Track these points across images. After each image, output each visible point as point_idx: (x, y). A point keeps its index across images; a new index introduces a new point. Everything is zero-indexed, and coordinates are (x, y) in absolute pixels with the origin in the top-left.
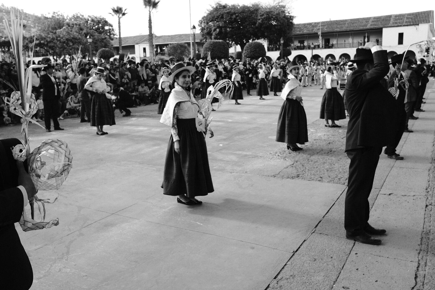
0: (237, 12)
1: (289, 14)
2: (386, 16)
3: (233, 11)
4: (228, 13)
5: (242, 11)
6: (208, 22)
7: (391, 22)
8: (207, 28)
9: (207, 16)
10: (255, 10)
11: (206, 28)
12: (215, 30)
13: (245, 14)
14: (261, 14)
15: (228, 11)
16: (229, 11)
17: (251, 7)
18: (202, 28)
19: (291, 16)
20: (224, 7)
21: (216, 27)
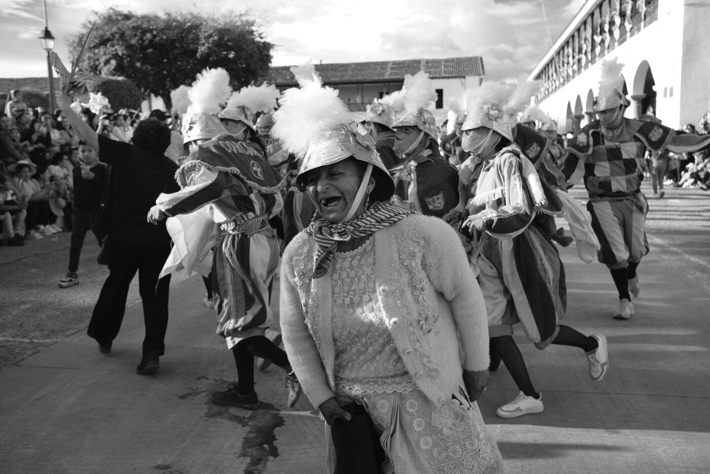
1: (262, 38)
2: (411, 61)
4: (135, 28)
5: (165, 26)
12: (107, 62)
13: (171, 32)
14: (206, 34)
15: (135, 24)
16: (138, 24)
19: (265, 43)
20: (127, 17)
21: (110, 57)
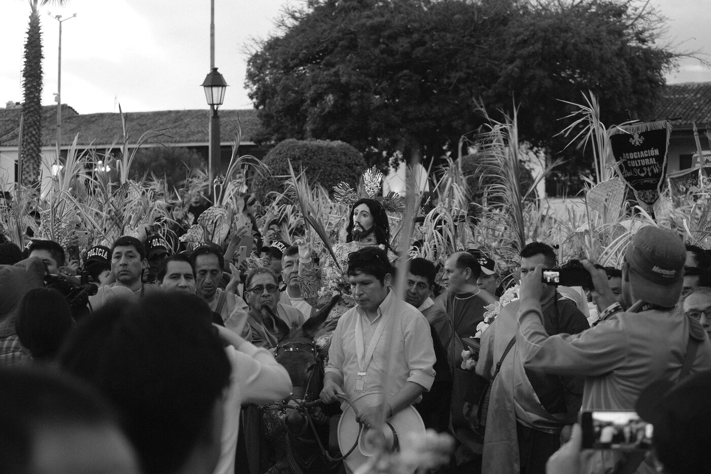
0: (416, 25)
1: (643, 41)
3: (397, 21)
4: (376, 29)
5: (437, 24)
6: (292, 64)
8: (286, 89)
9: (287, 37)
10: (492, 21)
11: (278, 88)
12: (318, 98)
13: (448, 35)
14: (519, 38)
15: (378, 19)
16: (384, 19)
17: (479, 9)
18: (265, 86)
19: (648, 52)
21: (325, 86)
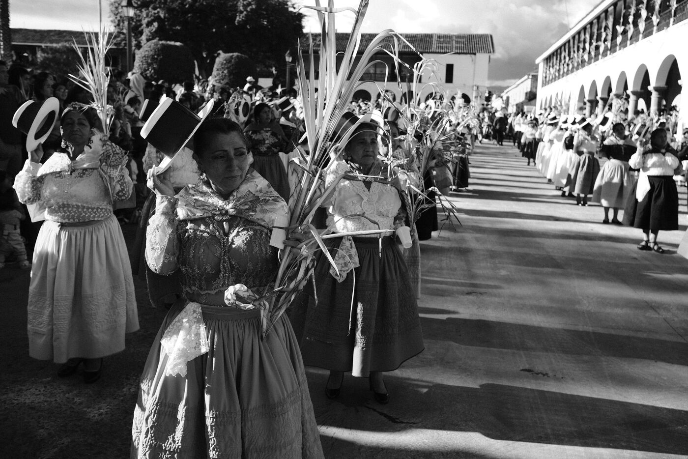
2: (423, 34)
7: (433, 45)
